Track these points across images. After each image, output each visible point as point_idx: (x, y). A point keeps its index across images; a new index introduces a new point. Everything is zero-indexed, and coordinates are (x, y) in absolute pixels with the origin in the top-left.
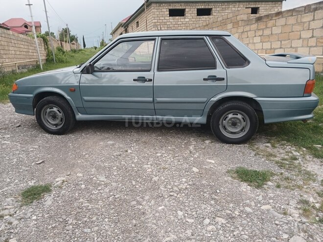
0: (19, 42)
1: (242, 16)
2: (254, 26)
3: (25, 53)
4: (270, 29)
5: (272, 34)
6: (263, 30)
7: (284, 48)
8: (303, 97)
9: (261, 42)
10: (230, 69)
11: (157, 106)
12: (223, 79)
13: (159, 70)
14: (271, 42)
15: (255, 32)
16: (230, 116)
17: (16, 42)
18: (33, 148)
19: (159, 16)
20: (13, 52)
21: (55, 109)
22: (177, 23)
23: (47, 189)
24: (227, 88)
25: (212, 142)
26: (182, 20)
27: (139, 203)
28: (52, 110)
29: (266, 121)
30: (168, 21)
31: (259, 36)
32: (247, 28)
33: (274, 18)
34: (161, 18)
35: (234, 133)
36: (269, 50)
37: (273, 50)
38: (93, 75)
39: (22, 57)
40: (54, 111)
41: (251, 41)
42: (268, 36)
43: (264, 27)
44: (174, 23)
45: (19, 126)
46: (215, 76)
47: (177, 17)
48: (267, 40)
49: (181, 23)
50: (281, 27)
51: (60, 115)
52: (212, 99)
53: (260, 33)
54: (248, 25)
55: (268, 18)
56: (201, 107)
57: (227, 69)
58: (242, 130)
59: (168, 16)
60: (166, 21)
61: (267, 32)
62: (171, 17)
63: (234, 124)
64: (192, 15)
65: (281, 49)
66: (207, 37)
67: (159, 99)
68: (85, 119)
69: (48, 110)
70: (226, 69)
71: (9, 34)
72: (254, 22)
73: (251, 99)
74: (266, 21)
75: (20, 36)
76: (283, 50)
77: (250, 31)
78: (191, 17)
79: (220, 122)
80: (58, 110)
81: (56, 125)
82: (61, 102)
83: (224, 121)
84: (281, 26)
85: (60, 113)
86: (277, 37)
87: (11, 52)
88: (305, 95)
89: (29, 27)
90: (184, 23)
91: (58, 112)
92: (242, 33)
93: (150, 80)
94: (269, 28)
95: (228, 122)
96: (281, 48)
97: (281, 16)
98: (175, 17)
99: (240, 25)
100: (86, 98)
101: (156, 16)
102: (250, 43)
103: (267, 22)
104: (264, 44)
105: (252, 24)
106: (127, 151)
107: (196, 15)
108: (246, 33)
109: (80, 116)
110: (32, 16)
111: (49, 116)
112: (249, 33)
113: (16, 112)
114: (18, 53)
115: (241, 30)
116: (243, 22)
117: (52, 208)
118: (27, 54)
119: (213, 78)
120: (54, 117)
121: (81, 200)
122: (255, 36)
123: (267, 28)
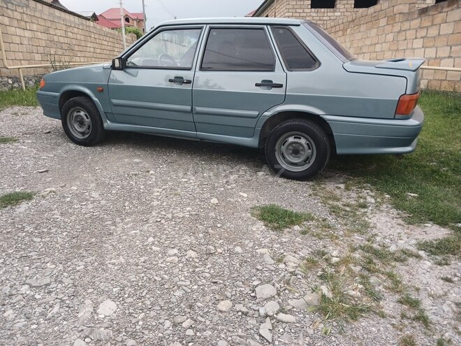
0: (101, 37)
1: (401, 6)
2: (416, 23)
3: (108, 52)
4: (437, 28)
5: (439, 35)
6: (427, 28)
7: (454, 58)
8: (394, 119)
9: (423, 47)
10: (293, 72)
11: (197, 118)
12: (281, 86)
13: (201, 69)
14: (437, 48)
15: (417, 31)
16: (291, 139)
17: (97, 36)
18: (47, 156)
19: (295, 7)
20: (92, 50)
21: (82, 113)
22: (321, 18)
23: (28, 197)
24: (285, 99)
25: (267, 175)
26: (329, 14)
27: (114, 224)
28: (78, 113)
29: (339, 151)
30: (308, 14)
31: (422, 37)
32: (406, 25)
33: (445, 10)
34: (298, 10)
35: (295, 164)
36: (433, 60)
37: (438, 61)
38: (125, 71)
39: (104, 56)
40: (81, 116)
41: (410, 46)
42: (434, 37)
43: (429, 24)
44: (318, 18)
45: (49, 133)
46: (271, 81)
47: (323, 10)
48: (431, 44)
49: (328, 18)
50: (453, 24)
51: (87, 121)
52: (266, 113)
53: (423, 33)
54: (407, 20)
55: (436, 10)
56: (251, 123)
57: (289, 73)
58: (305, 161)
59: (310, 7)
60: (305, 14)
61: (433, 32)
62: (313, 9)
63: (296, 152)
64: (346, 6)
65: (450, 59)
66: (269, 27)
67: (199, 109)
68: (114, 129)
69: (75, 114)
70: (287, 71)
71: (89, 26)
72: (416, 16)
73: (318, 116)
74: (433, 15)
75: (104, 29)
76: (453, 60)
77: (410, 29)
78: (345, 10)
79: (277, 148)
80: (86, 115)
81: (83, 134)
82: (88, 105)
83: (282, 147)
84: (455, 21)
85: (88, 118)
86: (446, 40)
87: (88, 49)
88: (397, 116)
89: (130, 21)
90: (332, 18)
91: (85, 117)
92: (399, 32)
93: (189, 82)
94: (436, 25)
95: (287, 148)
96: (449, 57)
97: (455, 6)
98: (319, 9)
99: (397, 20)
100: (114, 101)
101: (291, 7)
102: (407, 49)
103: (435, 16)
104: (427, 50)
105: (413, 20)
106: (148, 172)
107: (353, 6)
108: (403, 33)
109: (108, 124)
110: (121, 4)
111: (76, 121)
112: (408, 32)
113: (44, 114)
114: (98, 51)
115: (396, 29)
116: (401, 15)
117: (22, 215)
118: (111, 53)
119: (268, 84)
120: (81, 123)
121: (56, 212)
122: (416, 38)
123: (433, 25)
